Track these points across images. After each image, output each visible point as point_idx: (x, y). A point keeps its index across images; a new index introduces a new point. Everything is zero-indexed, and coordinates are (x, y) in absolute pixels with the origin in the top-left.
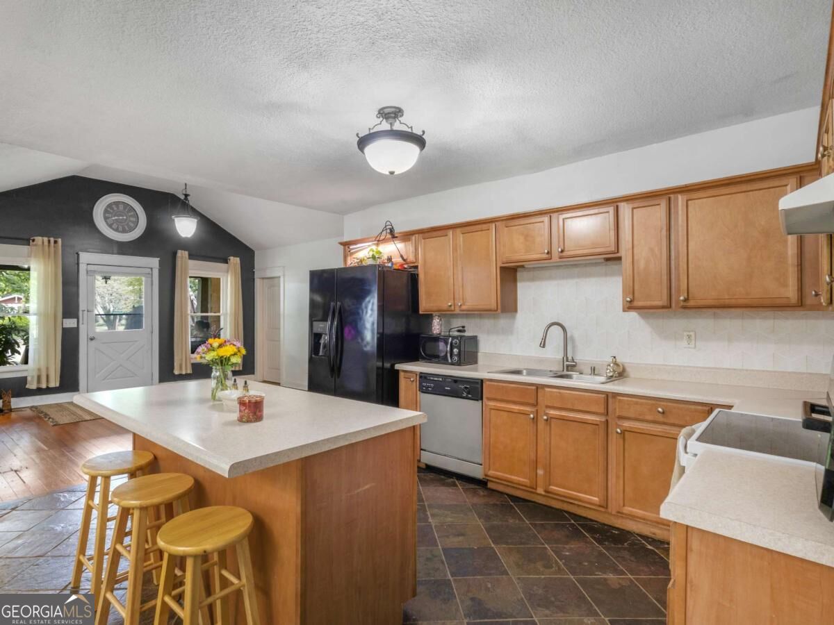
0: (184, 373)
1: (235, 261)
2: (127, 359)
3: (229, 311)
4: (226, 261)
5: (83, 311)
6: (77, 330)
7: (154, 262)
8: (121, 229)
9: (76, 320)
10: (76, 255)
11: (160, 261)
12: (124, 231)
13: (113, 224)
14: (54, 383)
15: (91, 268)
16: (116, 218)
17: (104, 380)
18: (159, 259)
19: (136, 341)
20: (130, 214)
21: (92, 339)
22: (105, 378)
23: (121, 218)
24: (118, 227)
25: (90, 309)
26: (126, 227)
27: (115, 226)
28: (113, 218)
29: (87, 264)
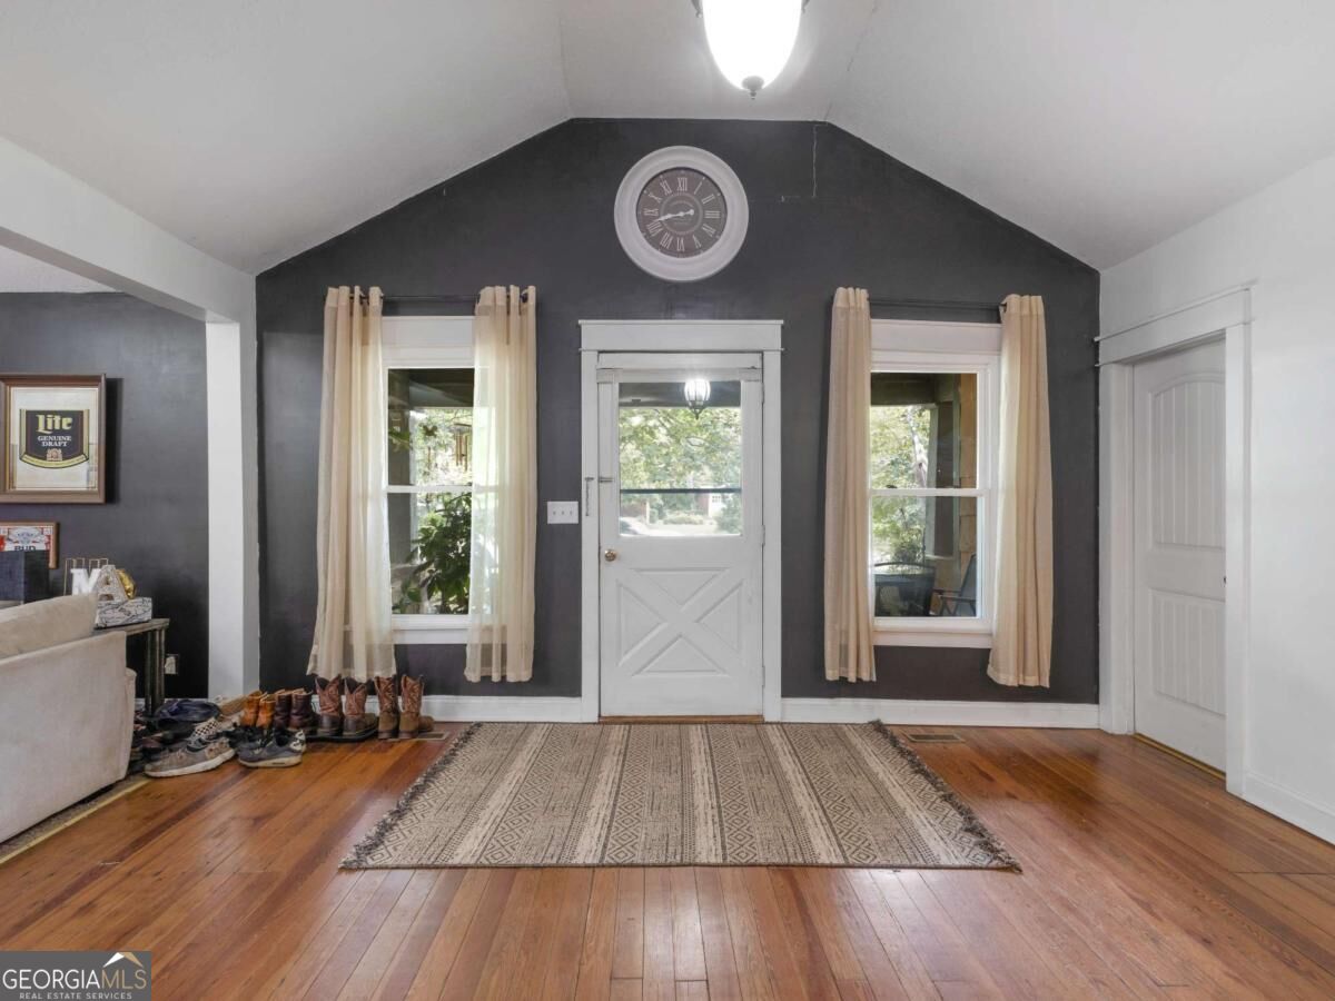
0: (852, 677)
2: (698, 621)
3: (1006, 482)
4: (993, 314)
5: (588, 479)
6: (574, 531)
7: (767, 334)
8: (680, 246)
9: (576, 503)
10: (572, 330)
11: (783, 327)
13: (662, 234)
14: (520, 671)
15: (606, 360)
16: (669, 216)
17: (639, 671)
18: (782, 322)
19: (719, 569)
20: (705, 201)
21: (611, 557)
22: (645, 667)
23: (681, 214)
24: (674, 244)
25: (605, 474)
26: (695, 238)
27: (666, 241)
28: (662, 219)
29: (600, 352)
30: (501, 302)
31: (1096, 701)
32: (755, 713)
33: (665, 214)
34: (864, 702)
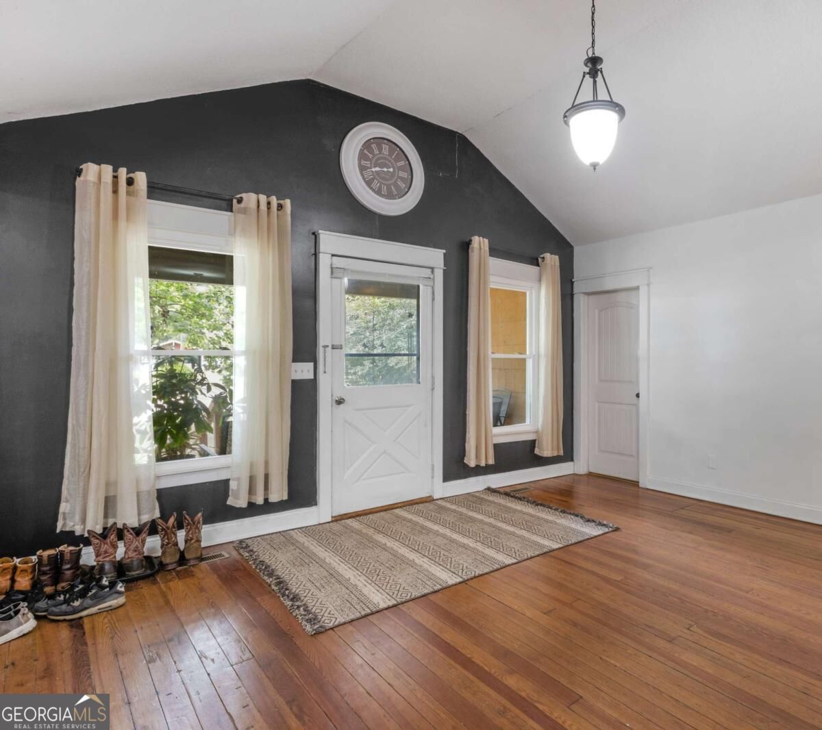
0: (483, 464)
1: (552, 260)
2: (395, 440)
3: (542, 350)
4: (535, 261)
5: (325, 347)
6: (312, 385)
7: (435, 257)
8: (384, 190)
9: (311, 365)
10: (313, 236)
11: (445, 254)
12: (390, 196)
13: (373, 179)
15: (338, 262)
16: (377, 169)
17: (358, 481)
18: (444, 251)
19: (408, 406)
20: (399, 164)
21: (340, 402)
22: (361, 477)
23: (385, 170)
24: (380, 187)
25: (336, 343)
26: (392, 187)
27: (376, 184)
28: (374, 170)
29: (333, 255)
30: (253, 205)
31: (572, 460)
32: (428, 495)
33: (375, 167)
34: (481, 478)
